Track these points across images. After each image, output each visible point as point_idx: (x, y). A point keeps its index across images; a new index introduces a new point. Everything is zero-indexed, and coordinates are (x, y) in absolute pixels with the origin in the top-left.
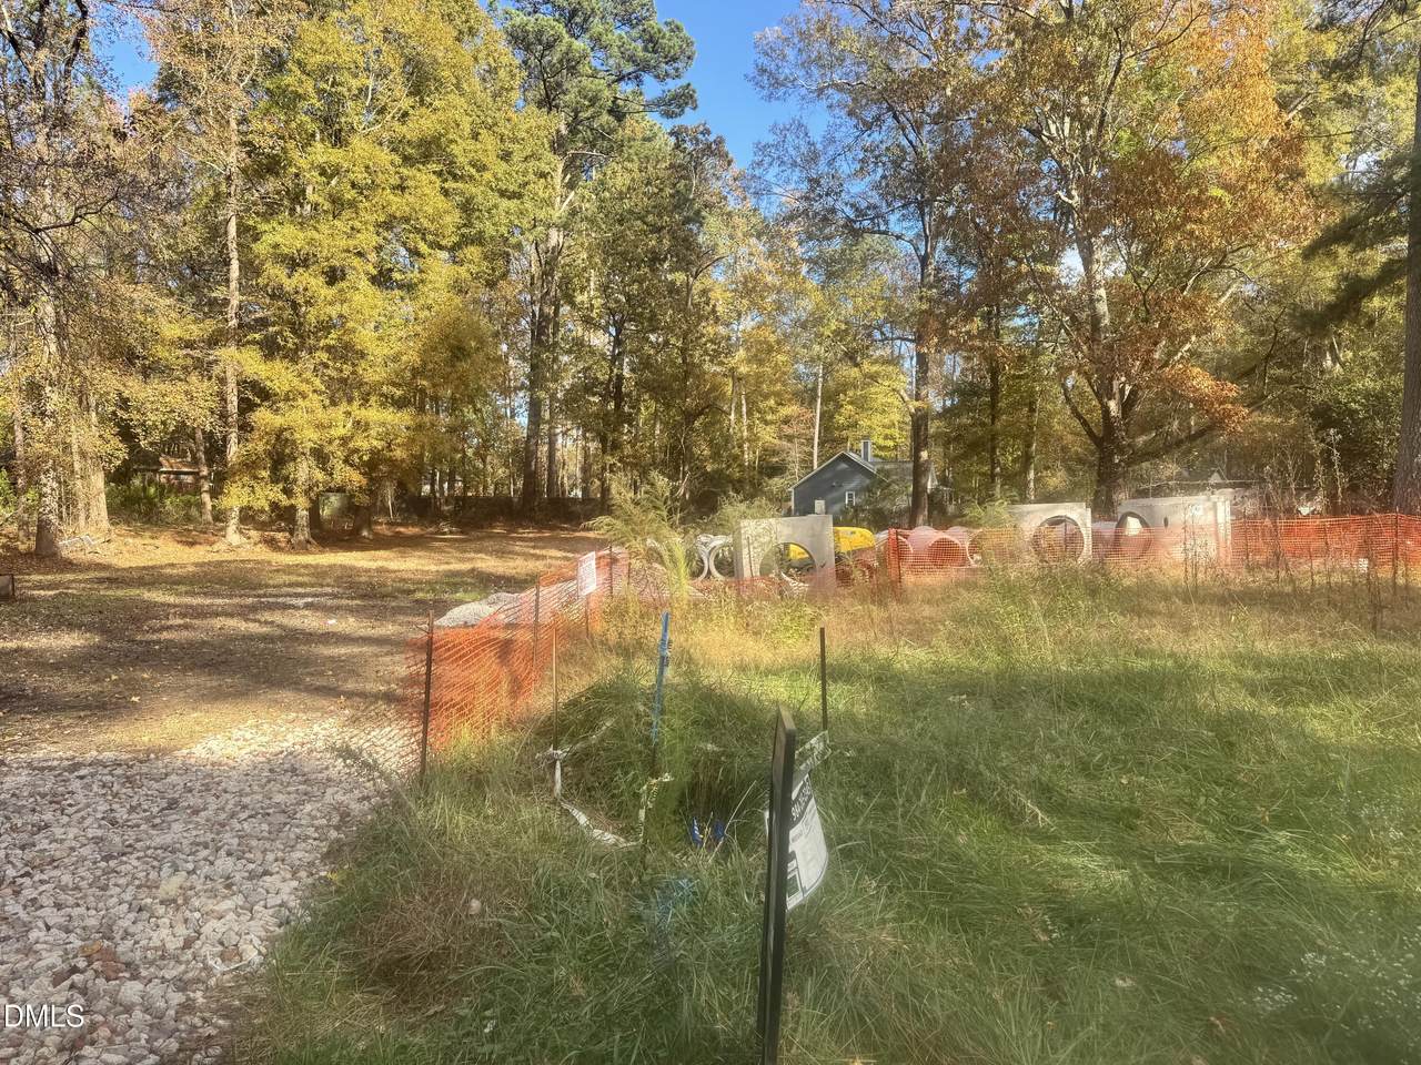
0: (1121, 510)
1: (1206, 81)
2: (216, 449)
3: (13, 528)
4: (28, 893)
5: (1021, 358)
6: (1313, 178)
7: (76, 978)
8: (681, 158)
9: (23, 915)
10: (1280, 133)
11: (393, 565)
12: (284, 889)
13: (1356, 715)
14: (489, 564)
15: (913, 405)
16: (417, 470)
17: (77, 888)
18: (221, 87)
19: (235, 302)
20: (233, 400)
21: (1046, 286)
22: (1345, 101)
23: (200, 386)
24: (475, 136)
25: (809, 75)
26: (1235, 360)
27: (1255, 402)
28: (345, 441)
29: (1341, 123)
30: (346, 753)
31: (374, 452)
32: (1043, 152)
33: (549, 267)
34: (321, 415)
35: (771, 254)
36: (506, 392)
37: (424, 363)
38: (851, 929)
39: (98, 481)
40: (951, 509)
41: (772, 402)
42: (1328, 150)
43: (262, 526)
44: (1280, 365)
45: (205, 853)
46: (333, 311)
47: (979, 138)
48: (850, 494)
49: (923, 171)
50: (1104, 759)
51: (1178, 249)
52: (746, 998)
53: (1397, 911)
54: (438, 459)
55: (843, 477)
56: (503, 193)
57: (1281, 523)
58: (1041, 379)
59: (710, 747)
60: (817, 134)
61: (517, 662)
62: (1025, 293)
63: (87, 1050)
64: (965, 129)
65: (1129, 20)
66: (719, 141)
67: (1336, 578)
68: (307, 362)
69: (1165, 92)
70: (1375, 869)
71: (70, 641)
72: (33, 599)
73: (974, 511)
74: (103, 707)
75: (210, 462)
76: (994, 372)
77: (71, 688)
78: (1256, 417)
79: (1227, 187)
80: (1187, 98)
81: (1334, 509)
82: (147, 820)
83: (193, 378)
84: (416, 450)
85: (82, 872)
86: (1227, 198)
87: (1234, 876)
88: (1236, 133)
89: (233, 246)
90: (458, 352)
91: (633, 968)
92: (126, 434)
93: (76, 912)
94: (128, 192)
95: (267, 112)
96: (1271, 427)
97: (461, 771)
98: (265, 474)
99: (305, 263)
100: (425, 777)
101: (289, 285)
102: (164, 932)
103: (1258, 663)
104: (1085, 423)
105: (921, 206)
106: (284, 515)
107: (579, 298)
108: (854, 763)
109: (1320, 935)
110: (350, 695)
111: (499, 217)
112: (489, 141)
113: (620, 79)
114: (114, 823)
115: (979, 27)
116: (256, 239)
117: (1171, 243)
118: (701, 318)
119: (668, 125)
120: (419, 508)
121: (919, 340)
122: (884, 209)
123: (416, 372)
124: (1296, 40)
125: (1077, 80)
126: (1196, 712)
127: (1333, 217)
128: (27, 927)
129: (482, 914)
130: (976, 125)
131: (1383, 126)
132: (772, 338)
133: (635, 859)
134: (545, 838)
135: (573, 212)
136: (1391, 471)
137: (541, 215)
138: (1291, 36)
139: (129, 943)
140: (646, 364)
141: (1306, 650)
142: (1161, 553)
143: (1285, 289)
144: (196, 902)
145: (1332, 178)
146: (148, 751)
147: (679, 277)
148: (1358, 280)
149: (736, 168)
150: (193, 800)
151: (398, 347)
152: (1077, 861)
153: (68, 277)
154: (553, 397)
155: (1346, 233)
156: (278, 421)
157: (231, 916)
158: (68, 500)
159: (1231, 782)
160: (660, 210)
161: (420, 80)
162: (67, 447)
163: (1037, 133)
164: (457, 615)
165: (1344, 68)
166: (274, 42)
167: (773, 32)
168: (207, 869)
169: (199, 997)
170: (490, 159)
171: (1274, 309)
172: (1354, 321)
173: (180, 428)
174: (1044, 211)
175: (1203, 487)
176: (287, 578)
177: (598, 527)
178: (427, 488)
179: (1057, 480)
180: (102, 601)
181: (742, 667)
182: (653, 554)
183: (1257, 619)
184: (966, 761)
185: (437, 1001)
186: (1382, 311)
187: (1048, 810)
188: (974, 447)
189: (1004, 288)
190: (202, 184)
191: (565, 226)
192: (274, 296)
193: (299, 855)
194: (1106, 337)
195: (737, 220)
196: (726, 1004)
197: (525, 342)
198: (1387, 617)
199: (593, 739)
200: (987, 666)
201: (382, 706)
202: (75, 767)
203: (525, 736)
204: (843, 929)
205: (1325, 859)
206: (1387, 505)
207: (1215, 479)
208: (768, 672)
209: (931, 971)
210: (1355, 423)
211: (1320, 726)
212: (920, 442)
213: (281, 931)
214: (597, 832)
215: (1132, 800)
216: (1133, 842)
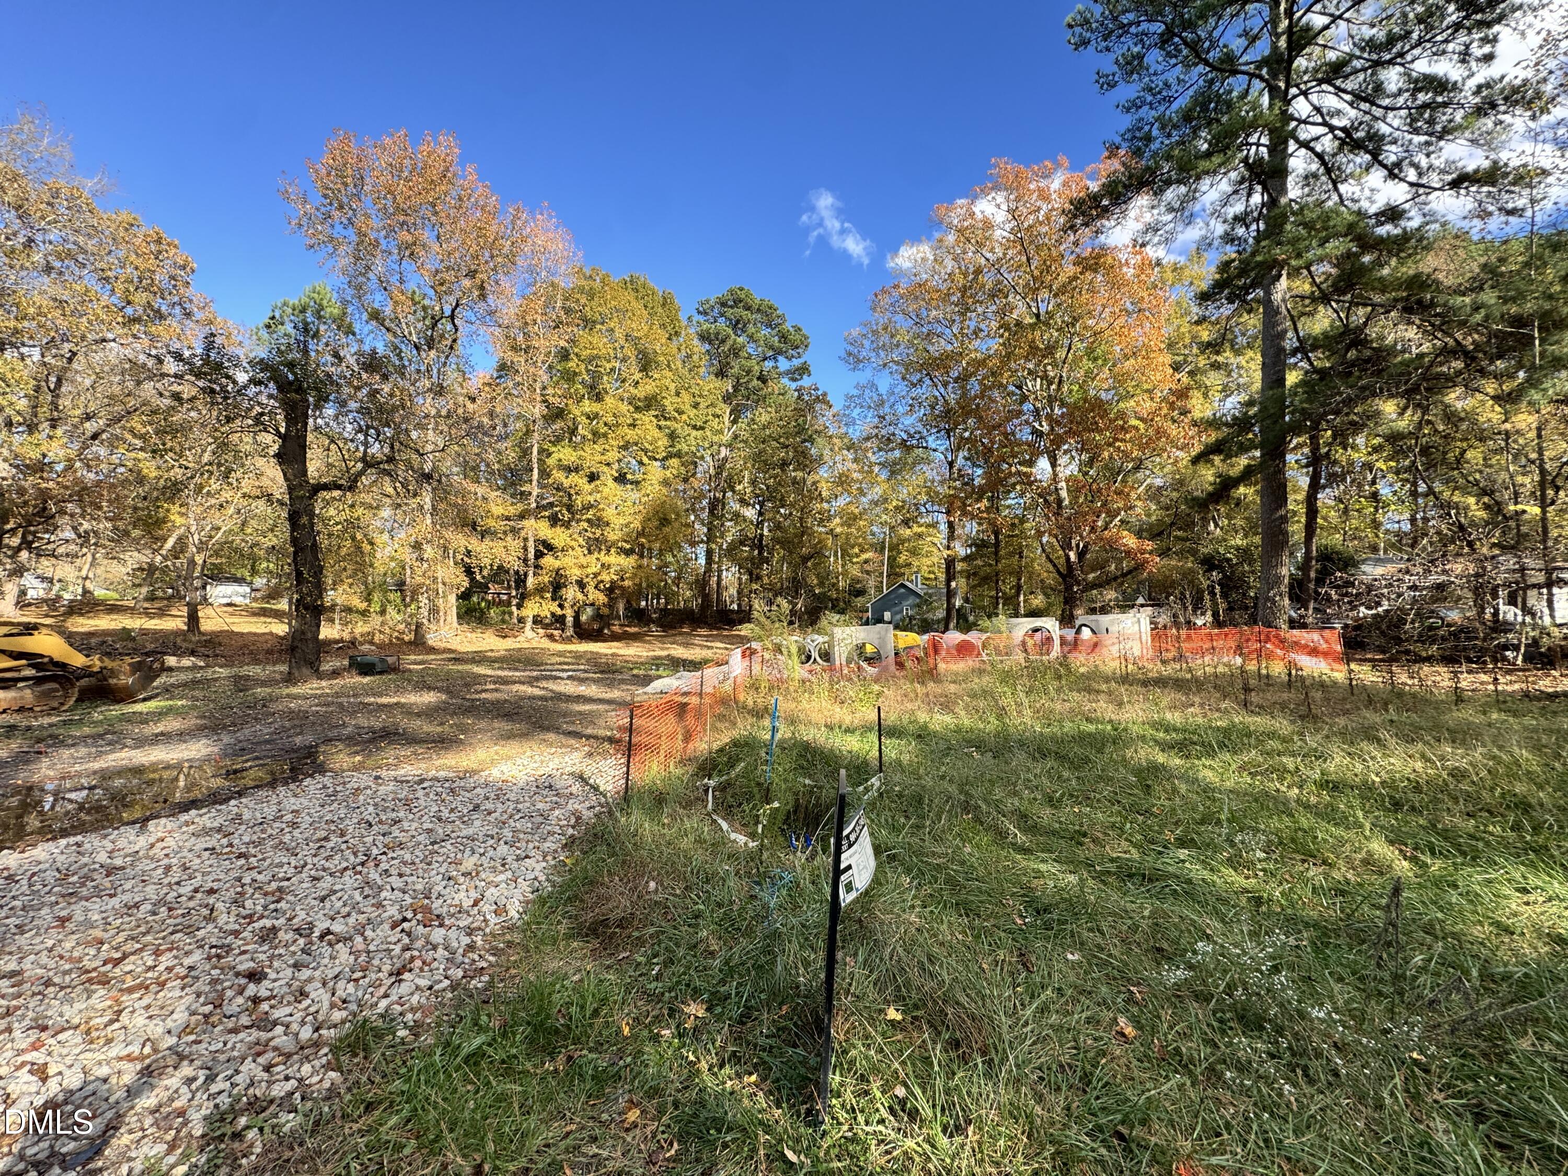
0: (1078, 623)
1: (1125, 355)
2: (521, 581)
3: (402, 627)
4: (384, 866)
5: (1013, 525)
6: (1197, 414)
7: (406, 925)
8: (802, 405)
9: (380, 882)
10: (1174, 387)
11: (621, 652)
12: (537, 868)
13: (1234, 766)
14: (679, 652)
15: (946, 553)
16: (639, 593)
17: (413, 863)
18: (532, 370)
19: (535, 493)
20: (531, 555)
21: (1028, 481)
22: (1216, 366)
23: (514, 544)
24: (678, 394)
25: (878, 355)
26: (1151, 525)
27: (1164, 553)
28: (596, 575)
29: (1214, 379)
30: (582, 778)
31: (612, 582)
32: (1024, 399)
33: (720, 469)
34: (583, 561)
35: (856, 460)
36: (693, 544)
37: (644, 529)
38: (892, 912)
39: (452, 599)
40: (971, 618)
41: (856, 550)
42: (1205, 395)
43: (546, 626)
44: (1180, 529)
45: (491, 842)
46: (591, 499)
47: (983, 392)
48: (907, 610)
49: (948, 411)
50: (1063, 795)
51: (1111, 457)
52: (819, 959)
53: (1264, 908)
54: (650, 586)
55: (903, 598)
56: (695, 427)
57: (1183, 632)
58: (1026, 538)
59: (807, 782)
60: (883, 389)
61: (690, 720)
62: (1014, 485)
63: (406, 976)
64: (974, 386)
65: (1075, 320)
66: (825, 394)
67: (1221, 669)
68: (576, 528)
69: (1100, 362)
70: (1247, 878)
71: (429, 698)
72: (410, 671)
73: (985, 623)
74: (442, 741)
75: (517, 589)
76: (996, 533)
77: (425, 728)
78: (1165, 561)
79: (1142, 419)
80: (1114, 365)
81: (1218, 623)
82: (460, 818)
83: (509, 539)
84: (637, 581)
85: (417, 852)
86: (1142, 426)
87: (1151, 880)
88: (1146, 386)
89: (535, 460)
90: (664, 521)
91: (749, 933)
92: (469, 571)
93: (410, 880)
94: (476, 431)
95: (557, 383)
96: (1175, 568)
97: (651, 792)
98: (548, 595)
99: (577, 470)
100: (627, 796)
101: (566, 483)
102: (462, 894)
103: (1169, 729)
104: (1055, 565)
105: (948, 432)
106: (559, 620)
107: (738, 488)
108: (900, 795)
109: (1208, 925)
110: (588, 737)
111: (690, 441)
112: (686, 397)
113: (765, 359)
114: (440, 819)
115: (982, 326)
116: (549, 455)
117: (1106, 454)
118: (811, 499)
119: (794, 385)
120: (639, 616)
121: (948, 513)
122: (925, 433)
123: (641, 534)
124: (1182, 330)
125: (1044, 356)
126: (1124, 761)
127: (1212, 437)
128: (381, 889)
129: (656, 890)
130: (981, 383)
131: (1241, 381)
132: (857, 511)
133: (753, 857)
134: (700, 841)
135: (736, 437)
136: (1256, 598)
137: (716, 439)
138: (1179, 327)
139: (441, 901)
140: (778, 527)
141: (1200, 720)
142: (1105, 651)
143: (1181, 482)
144: (483, 875)
145: (1209, 414)
146: (466, 772)
147: (800, 474)
148: (1230, 477)
149: (834, 410)
150: (489, 805)
151: (630, 519)
152: (1043, 867)
153: (439, 481)
154: (721, 548)
155: (1217, 448)
156: (557, 564)
157: (503, 885)
158: (434, 611)
159: (1147, 812)
160: (787, 435)
161: (646, 364)
162: (435, 579)
163: (1020, 387)
164: (657, 685)
165: (1214, 347)
166: (563, 343)
167: (855, 332)
168: (491, 853)
169: (479, 941)
170: (687, 407)
171: (1175, 495)
172: (1227, 503)
173: (501, 567)
174: (1025, 435)
175: (1133, 607)
176: (558, 659)
177: (745, 630)
178: (643, 603)
179: (1038, 601)
180: (448, 672)
181: (830, 727)
182: (778, 649)
183: (1167, 697)
184: (972, 796)
185: (625, 950)
186: (1245, 496)
187: (1024, 831)
188: (985, 580)
189: (1001, 481)
190: (519, 425)
191: (730, 445)
192: (558, 489)
193: (548, 845)
194: (1067, 512)
195: (835, 440)
196: (806, 963)
197: (705, 515)
198: (1254, 697)
199: (733, 774)
200: (989, 728)
201: (607, 745)
202: (422, 781)
203: (691, 769)
204: (885, 912)
205: (1212, 870)
206: (1253, 621)
207: (1141, 600)
208: (848, 730)
209: (942, 944)
210: (1231, 566)
211: (1209, 774)
212: (950, 576)
213: (531, 896)
214: (733, 836)
215: (1081, 825)
216: (1081, 854)
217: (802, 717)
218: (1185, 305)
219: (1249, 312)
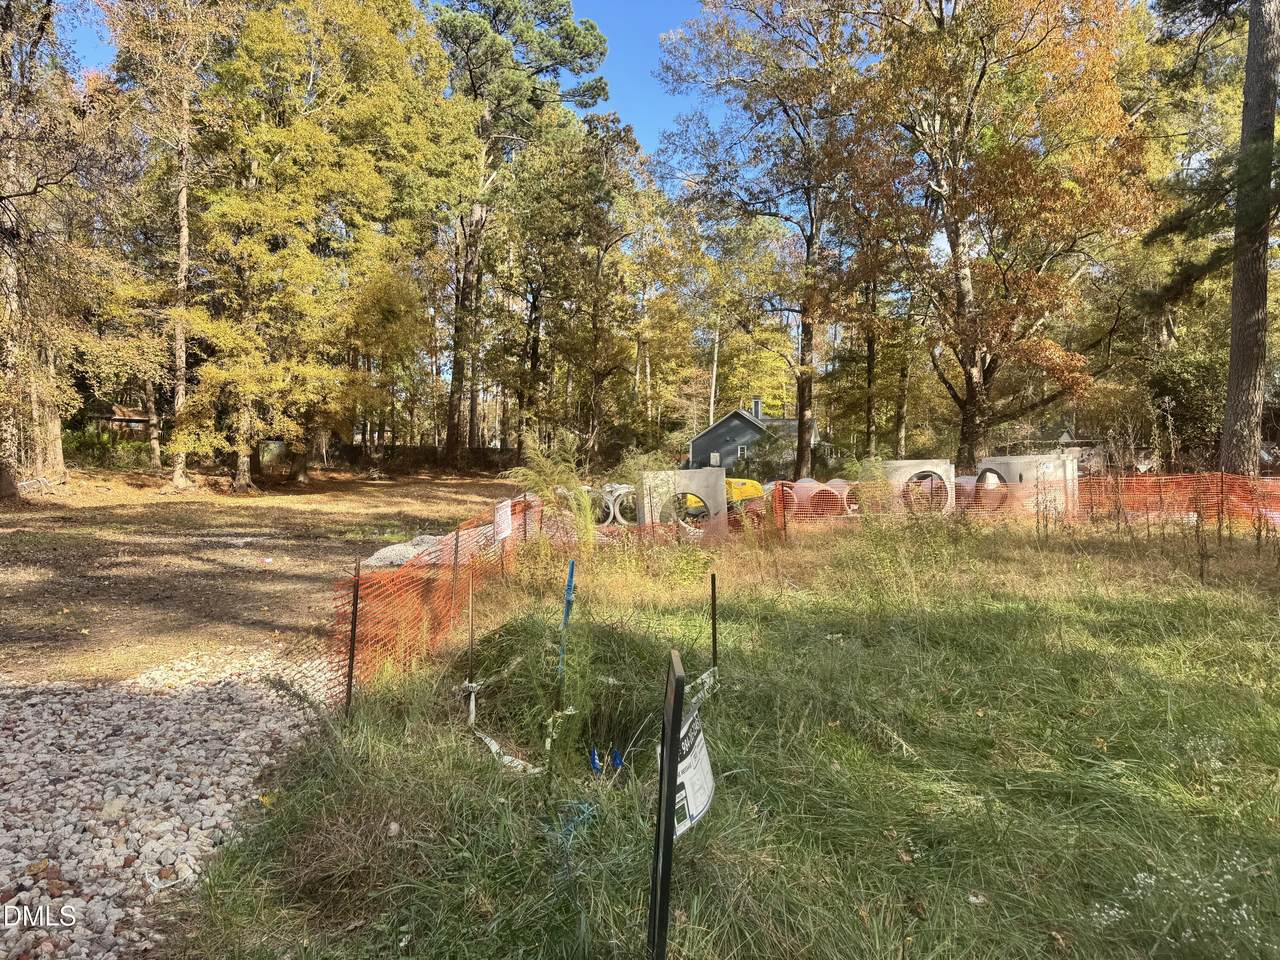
0: (981, 467)
1: (1060, 86)
2: (165, 400)
5: (894, 329)
6: (1153, 175)
7: (22, 895)
8: (593, 144)
10: (1124, 134)
11: (326, 508)
12: (218, 811)
13: (1185, 655)
14: (415, 508)
15: (799, 369)
16: (351, 421)
17: (26, 810)
18: (175, 70)
19: (184, 266)
20: (181, 362)
21: (918, 266)
22: (1180, 106)
23: (151, 342)
24: (408, 120)
25: (709, 72)
26: (1083, 333)
27: (1100, 371)
28: (283, 393)
29: (1177, 125)
30: (278, 684)
31: (311, 405)
32: (916, 146)
33: (472, 240)
34: (262, 370)
35: (674, 232)
36: (433, 352)
37: (357, 325)
38: (734, 851)
39: (55, 427)
40: (832, 462)
41: (673, 364)
42: (1166, 149)
43: (206, 471)
44: (1122, 338)
45: (145, 778)
46: (275, 276)
47: (859, 133)
48: (742, 447)
49: (809, 161)
50: (962, 695)
51: (1034, 234)
52: (638, 915)
53: (1219, 832)
54: (368, 412)
55: (736, 433)
56: (431, 173)
57: (1122, 480)
58: (912, 348)
59: (611, 681)
60: (716, 125)
61: (438, 601)
62: (898, 272)
64: (847, 125)
65: (993, 30)
66: (628, 130)
67: (1169, 529)
68: (250, 322)
69: (1024, 94)
70: (1199, 794)
71: (25, 576)
73: (853, 466)
74: (55, 638)
75: (159, 411)
76: (871, 342)
77: (25, 620)
78: (1101, 384)
79: (1076, 180)
80: (1044, 100)
81: (1169, 468)
82: (93, 746)
83: (145, 335)
84: (349, 403)
85: (31, 795)
86: (1078, 190)
87: (1076, 801)
88: (1086, 132)
89: (183, 215)
90: (389, 315)
91: (537, 886)
92: (82, 385)
93: (24, 833)
94: (86, 165)
95: (216, 93)
96: (1114, 393)
97: (384, 702)
98: (210, 423)
99: (250, 231)
100: (349, 707)
101: (235, 251)
102: (106, 852)
103: (1100, 606)
104: (950, 388)
105: (807, 191)
106: (228, 461)
107: (500, 268)
108: (741, 697)
109: (1150, 856)
110: (284, 629)
111: (427, 194)
112: (420, 126)
113: (539, 71)
114: (62, 748)
115: (861, 33)
116: (206, 207)
117: (1028, 229)
118: (610, 288)
119: (582, 114)
120: (353, 457)
121: (804, 311)
122: (775, 194)
124: (1139, 52)
125: (947, 82)
126: (1044, 649)
127: (1170, 208)
129: (400, 835)
130: (857, 119)
131: (1214, 129)
132: (674, 307)
133: (536, 785)
134: (459, 765)
135: (495, 190)
136: (1218, 434)
137: (467, 192)
138: (1135, 48)
139: (74, 862)
140: (560, 328)
141: (1141, 596)
142: (1016, 506)
143: (1127, 271)
144: (136, 824)
145: (1169, 175)
146: (96, 681)
147: (591, 251)
148: (1191, 265)
149: (642, 154)
150: (137, 727)
151: (335, 309)
152: (936, 787)
153: (29, 242)
154: (475, 357)
155: (1178, 224)
156: (223, 375)
157: (169, 837)
158: (27, 445)
159: (1073, 715)
160: (575, 190)
161: (357, 67)
162: (26, 397)
163: (911, 128)
164: (385, 554)
165: (1179, 78)
166: (224, 30)
167: (676, 34)
168: (147, 793)
169: (137, 913)
170: (421, 142)
171: (1118, 289)
172: (1187, 302)
173: (133, 380)
174: (915, 198)
175: (1055, 446)
176: (228, 519)
177: (515, 476)
178: (358, 438)
179: (925, 438)
180: (56, 538)
181: (642, 607)
182: (563, 502)
183: (1098, 566)
184: (839, 697)
185: (357, 916)
186: (1212, 292)
187: (911, 742)
188: (852, 408)
189: (881, 266)
190: (156, 157)
191: (488, 203)
192: (220, 262)
193: (233, 779)
194: (970, 312)
195: (643, 200)
196: (620, 921)
197: (451, 307)
198: (1212, 566)
199: (505, 674)
200: (861, 607)
201: (312, 640)
202: (27, 695)
203: (443, 669)
204: (727, 851)
205: (1155, 786)
206: (1213, 465)
207: (1065, 438)
208: (666, 612)
209: (805, 889)
210: (1188, 391)
211: (1153, 664)
212: (804, 399)
213: (214, 851)
214: (507, 759)
215: (987, 732)
216: (987, 770)
217: (601, 594)
218: (1144, 17)
219: (1231, 29)
